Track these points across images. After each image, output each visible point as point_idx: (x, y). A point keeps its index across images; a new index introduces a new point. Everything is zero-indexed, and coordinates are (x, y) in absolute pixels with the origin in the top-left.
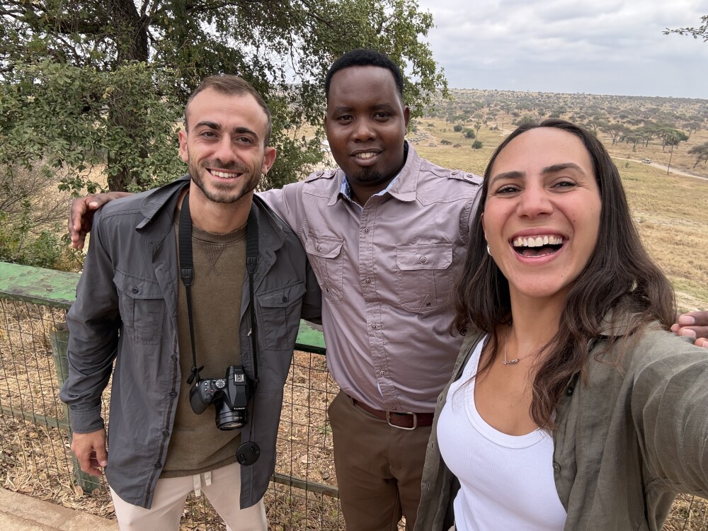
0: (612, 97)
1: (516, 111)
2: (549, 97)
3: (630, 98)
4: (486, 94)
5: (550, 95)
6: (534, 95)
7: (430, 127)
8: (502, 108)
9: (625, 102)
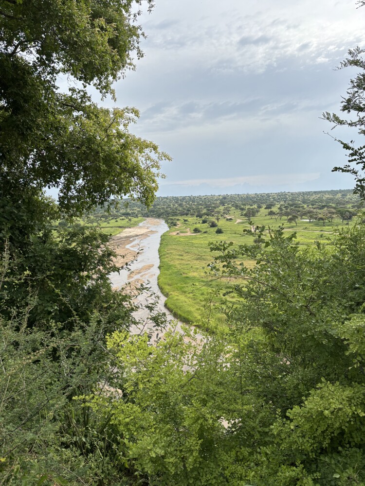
0: (303, 193)
1: (242, 206)
2: (262, 196)
3: (315, 192)
4: (221, 197)
6: (253, 196)
7: (186, 222)
9: (312, 195)
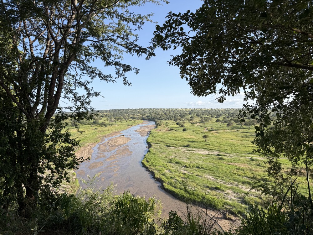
8: (196, 115)
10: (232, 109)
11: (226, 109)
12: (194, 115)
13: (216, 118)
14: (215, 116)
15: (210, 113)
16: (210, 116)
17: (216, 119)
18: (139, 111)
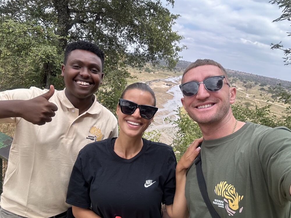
1: (245, 81)
4: (233, 72)
5: (261, 77)
6: (254, 76)
8: (239, 79)
10: (279, 79)
11: (272, 78)
12: (237, 78)
13: (260, 85)
14: (260, 84)
15: (254, 80)
16: (254, 83)
17: (260, 87)
18: (180, 62)
